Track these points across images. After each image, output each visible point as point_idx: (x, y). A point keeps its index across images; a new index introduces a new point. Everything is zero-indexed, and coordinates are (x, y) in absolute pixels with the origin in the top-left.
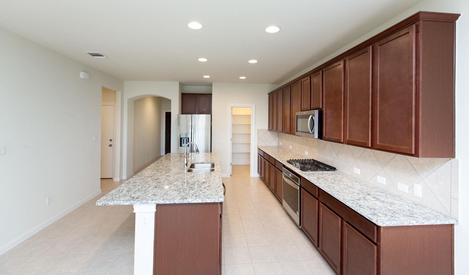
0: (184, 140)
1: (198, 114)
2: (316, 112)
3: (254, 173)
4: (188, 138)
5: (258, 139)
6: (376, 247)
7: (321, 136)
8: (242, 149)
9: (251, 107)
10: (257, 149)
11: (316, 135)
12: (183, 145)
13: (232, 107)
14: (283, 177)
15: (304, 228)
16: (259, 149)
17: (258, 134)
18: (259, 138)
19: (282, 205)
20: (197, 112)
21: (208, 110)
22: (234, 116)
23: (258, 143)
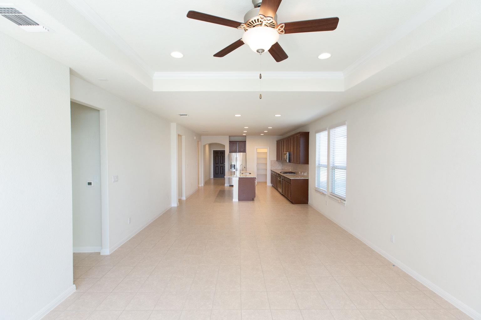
0: (232, 166)
2: (288, 153)
3: (269, 184)
4: (235, 165)
5: (271, 166)
7: (290, 161)
8: (263, 172)
9: (267, 149)
10: (270, 171)
11: (288, 161)
12: (232, 168)
13: (257, 149)
14: (279, 179)
15: (283, 193)
17: (271, 162)
19: (278, 190)
20: (238, 151)
21: (243, 150)
22: (258, 153)
23: (271, 168)
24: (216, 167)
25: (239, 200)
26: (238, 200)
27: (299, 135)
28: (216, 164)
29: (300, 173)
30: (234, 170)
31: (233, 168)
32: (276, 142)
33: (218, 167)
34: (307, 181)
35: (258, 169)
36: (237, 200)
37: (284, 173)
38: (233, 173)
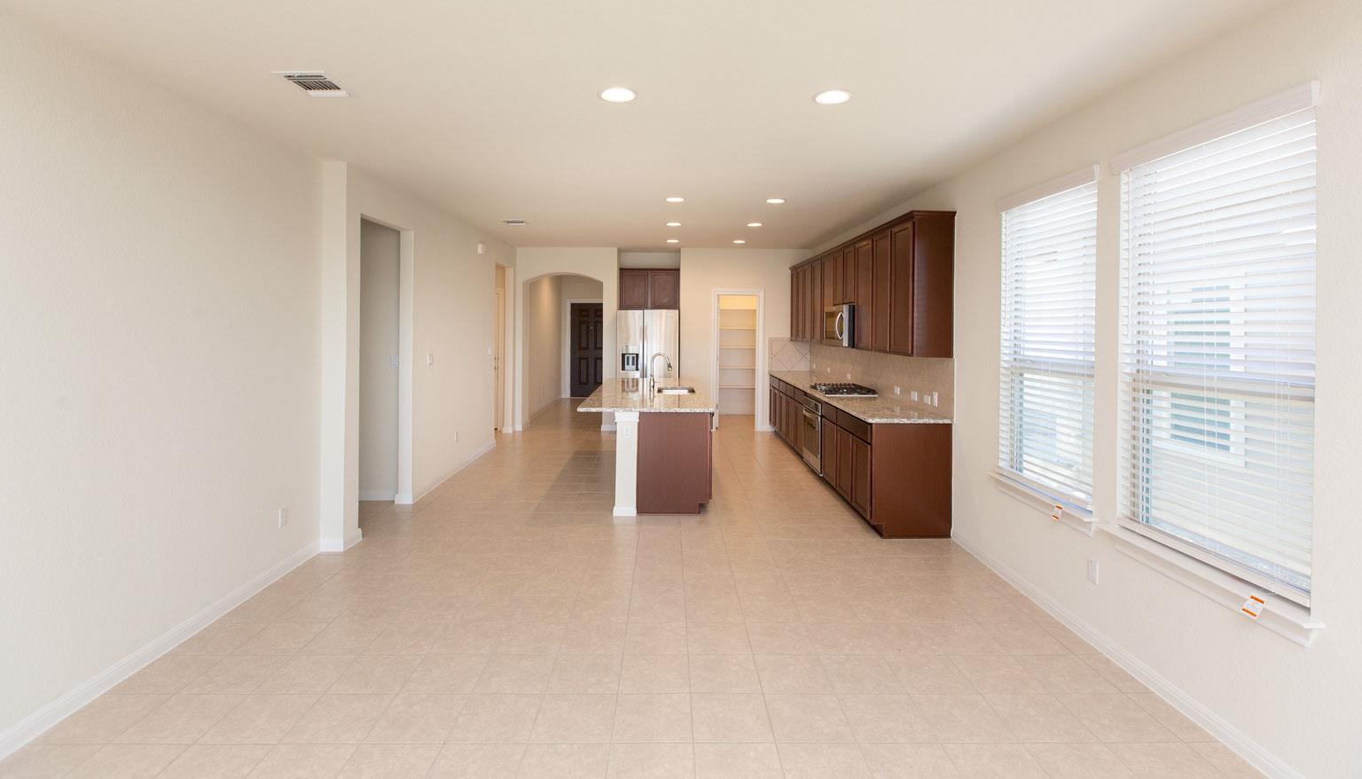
0: (628, 358)
1: (652, 308)
2: (845, 308)
3: (763, 424)
4: (637, 355)
5: (771, 358)
6: (869, 447)
7: (852, 344)
8: (739, 381)
9: (757, 296)
10: (768, 377)
11: (845, 343)
12: (626, 367)
13: (718, 296)
14: (804, 412)
15: (827, 475)
16: (771, 376)
17: (771, 347)
18: (772, 356)
19: (802, 458)
20: (649, 305)
21: (671, 301)
22: (723, 313)
23: (771, 365)
24: (580, 359)
25: (641, 509)
26: (635, 511)
27: (909, 225)
28: (581, 348)
29: (898, 390)
30: (637, 375)
31: (630, 367)
32: (789, 272)
33: (587, 359)
34: (942, 435)
35: (722, 370)
36: (631, 510)
37: (827, 392)
38: (631, 384)
